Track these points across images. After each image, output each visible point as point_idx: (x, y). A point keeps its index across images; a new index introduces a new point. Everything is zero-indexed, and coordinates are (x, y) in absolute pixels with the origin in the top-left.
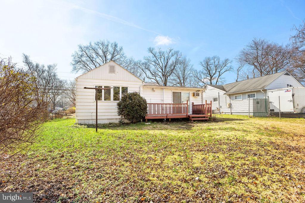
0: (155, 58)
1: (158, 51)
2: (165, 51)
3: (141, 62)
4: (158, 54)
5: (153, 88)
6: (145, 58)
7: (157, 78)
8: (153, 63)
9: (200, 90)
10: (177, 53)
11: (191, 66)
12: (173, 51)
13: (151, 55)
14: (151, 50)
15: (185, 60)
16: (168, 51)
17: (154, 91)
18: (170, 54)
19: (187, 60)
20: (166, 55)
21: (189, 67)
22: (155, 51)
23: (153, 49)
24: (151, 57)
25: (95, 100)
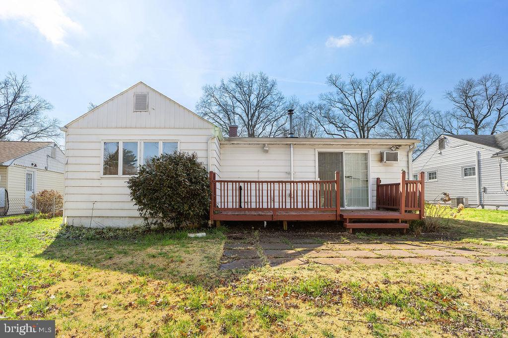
0: (342, 95)
1: (348, 81)
2: (363, 78)
3: (314, 106)
4: (348, 88)
5: (264, 145)
6: (322, 97)
7: (347, 133)
8: (340, 105)
9: (400, 146)
10: (389, 78)
11: (425, 103)
12: (380, 78)
13: (334, 90)
14: (333, 82)
15: (410, 92)
16: (370, 77)
17: (267, 151)
18: (375, 83)
19: (416, 91)
20: (365, 87)
21: (422, 107)
22: (341, 80)
23: (337, 78)
24: (333, 94)
25: (102, 173)
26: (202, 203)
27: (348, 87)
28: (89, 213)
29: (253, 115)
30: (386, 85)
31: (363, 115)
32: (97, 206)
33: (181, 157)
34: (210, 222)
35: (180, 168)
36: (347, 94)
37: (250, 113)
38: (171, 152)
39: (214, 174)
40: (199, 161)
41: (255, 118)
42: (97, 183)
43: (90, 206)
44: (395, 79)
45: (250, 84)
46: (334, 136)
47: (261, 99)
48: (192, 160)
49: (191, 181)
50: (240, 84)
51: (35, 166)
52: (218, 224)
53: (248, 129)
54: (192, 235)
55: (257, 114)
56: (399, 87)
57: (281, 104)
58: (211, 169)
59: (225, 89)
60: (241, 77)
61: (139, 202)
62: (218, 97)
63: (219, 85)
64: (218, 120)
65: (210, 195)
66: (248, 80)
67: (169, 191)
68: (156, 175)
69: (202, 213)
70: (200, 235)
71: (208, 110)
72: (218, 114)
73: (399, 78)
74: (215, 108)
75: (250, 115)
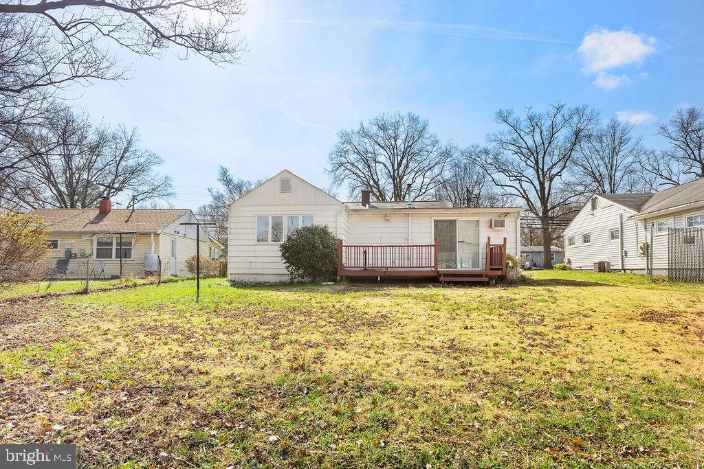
0: (515, 136)
1: (524, 117)
2: (544, 113)
4: (524, 125)
5: (386, 215)
6: (489, 138)
7: (523, 183)
9: (508, 213)
12: (565, 111)
13: (505, 128)
14: (503, 117)
16: (553, 111)
17: (388, 220)
18: (559, 118)
20: (546, 124)
22: (514, 116)
23: (509, 113)
24: (504, 133)
25: (256, 240)
26: (332, 262)
27: (524, 123)
28: (247, 271)
29: (399, 164)
30: (576, 119)
31: (543, 159)
32: (253, 265)
33: (317, 228)
34: (338, 278)
35: (316, 237)
36: (522, 134)
37: (396, 161)
38: (309, 225)
39: (341, 241)
40: (329, 231)
41: (402, 167)
42: (252, 248)
43: (248, 265)
44: (588, 111)
45: (396, 125)
46: (506, 188)
47: (410, 144)
48: (324, 231)
49: (323, 246)
50: (383, 128)
51: (178, 233)
52: (344, 278)
53: (394, 180)
54: (324, 284)
55: (404, 161)
56: (593, 121)
57: (435, 149)
58: (339, 237)
59: (365, 134)
60: (385, 118)
61: (288, 261)
62: (356, 144)
63: (357, 128)
64: (357, 171)
65: (338, 256)
66: (393, 121)
67: (308, 253)
68: (300, 242)
69: (331, 269)
70: (330, 283)
71: (344, 159)
72: (356, 164)
73: (593, 110)
74: (353, 157)
75: (396, 164)
